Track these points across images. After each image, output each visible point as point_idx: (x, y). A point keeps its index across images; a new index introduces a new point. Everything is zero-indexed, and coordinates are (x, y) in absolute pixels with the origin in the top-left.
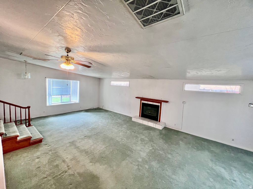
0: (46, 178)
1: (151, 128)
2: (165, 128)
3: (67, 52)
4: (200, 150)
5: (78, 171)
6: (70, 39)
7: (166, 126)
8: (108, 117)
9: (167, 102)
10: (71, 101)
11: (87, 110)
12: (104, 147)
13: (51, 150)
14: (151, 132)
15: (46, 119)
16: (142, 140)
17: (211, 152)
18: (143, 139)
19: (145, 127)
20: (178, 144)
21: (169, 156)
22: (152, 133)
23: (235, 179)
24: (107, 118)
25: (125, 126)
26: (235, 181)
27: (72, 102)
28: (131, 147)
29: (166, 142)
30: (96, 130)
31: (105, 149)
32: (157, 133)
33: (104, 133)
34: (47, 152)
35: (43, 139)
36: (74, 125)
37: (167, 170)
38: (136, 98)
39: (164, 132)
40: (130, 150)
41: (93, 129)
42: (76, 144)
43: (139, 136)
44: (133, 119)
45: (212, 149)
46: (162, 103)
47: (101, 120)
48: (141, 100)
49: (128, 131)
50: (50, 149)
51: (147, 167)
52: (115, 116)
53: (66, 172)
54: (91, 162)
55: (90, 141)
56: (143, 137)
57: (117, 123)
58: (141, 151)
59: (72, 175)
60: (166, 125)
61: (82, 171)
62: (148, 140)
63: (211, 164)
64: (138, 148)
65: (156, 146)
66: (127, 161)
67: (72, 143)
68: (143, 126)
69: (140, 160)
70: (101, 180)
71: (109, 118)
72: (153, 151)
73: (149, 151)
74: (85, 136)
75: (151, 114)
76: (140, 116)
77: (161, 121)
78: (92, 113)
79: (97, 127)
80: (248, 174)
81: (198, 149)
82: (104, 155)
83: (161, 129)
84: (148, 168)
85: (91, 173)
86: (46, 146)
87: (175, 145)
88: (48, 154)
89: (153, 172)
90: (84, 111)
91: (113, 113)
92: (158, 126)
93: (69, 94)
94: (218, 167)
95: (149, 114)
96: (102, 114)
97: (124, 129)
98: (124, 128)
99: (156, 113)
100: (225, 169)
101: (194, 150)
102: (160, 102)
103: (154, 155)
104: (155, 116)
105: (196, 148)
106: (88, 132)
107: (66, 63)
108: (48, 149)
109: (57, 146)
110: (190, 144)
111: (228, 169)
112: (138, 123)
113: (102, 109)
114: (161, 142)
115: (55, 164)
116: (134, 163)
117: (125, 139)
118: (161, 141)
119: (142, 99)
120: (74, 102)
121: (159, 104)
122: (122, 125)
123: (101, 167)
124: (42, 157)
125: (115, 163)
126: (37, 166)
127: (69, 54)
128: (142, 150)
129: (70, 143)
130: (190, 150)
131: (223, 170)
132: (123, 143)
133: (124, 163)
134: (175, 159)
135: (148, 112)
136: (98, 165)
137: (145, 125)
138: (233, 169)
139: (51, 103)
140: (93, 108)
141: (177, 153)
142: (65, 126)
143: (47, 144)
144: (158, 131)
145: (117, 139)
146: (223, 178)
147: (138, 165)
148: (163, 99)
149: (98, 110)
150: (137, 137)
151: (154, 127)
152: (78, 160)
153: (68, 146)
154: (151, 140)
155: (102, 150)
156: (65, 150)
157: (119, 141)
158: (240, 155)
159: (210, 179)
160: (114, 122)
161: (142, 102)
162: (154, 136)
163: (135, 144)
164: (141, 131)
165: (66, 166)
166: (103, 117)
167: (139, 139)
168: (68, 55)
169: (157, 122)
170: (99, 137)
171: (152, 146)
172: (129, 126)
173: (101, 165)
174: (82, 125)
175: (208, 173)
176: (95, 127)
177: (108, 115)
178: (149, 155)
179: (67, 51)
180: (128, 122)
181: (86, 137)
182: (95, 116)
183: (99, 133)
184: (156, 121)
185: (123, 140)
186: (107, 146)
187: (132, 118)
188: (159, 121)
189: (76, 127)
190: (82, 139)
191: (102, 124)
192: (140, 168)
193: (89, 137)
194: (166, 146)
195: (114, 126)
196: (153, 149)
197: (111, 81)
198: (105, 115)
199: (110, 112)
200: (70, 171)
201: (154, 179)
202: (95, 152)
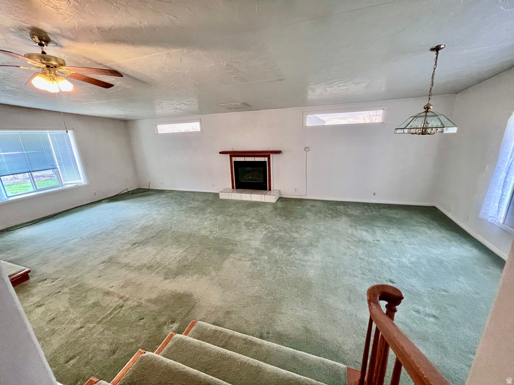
0: (81, 327)
1: (258, 204)
2: (281, 199)
3: (41, 45)
4: (335, 217)
5: (146, 298)
6: (52, 5)
7: (281, 196)
8: (169, 201)
9: (279, 152)
10: (64, 183)
11: (113, 198)
12: (182, 251)
13: (63, 286)
14: (259, 209)
15: (10, 235)
16: (248, 225)
17: (350, 216)
18: (248, 222)
19: (247, 204)
20: (303, 217)
21: (295, 235)
22: (261, 211)
23: (378, 238)
24: (168, 203)
25: (209, 210)
26: (378, 241)
27: (68, 186)
28: (232, 239)
29: (287, 218)
30: (153, 228)
31: (185, 253)
32: (269, 209)
33: (173, 230)
34: (58, 291)
35: (29, 271)
36: (98, 231)
37: (295, 253)
38: (220, 153)
39: (280, 205)
40: (230, 243)
41: (144, 229)
42: (120, 260)
43: (239, 220)
44: (222, 196)
45: (350, 213)
46: (271, 155)
47: (156, 210)
48: (231, 157)
49: (219, 217)
50: (62, 284)
51: (266, 258)
52: (183, 197)
53: (122, 307)
54: (166, 279)
55: (147, 248)
56: (248, 220)
57: (192, 207)
58: (250, 240)
59: (137, 306)
60: (282, 193)
61: (153, 296)
62: (257, 222)
63: (350, 231)
64: (245, 237)
65: (273, 227)
66: (232, 260)
67: (109, 262)
68: (242, 203)
69: (253, 252)
70: (195, 296)
71: (172, 203)
72: (270, 234)
73: (262, 236)
74: (134, 244)
75: (253, 180)
76: (233, 188)
77: (272, 189)
78: (128, 201)
79: (151, 223)
80: (391, 230)
81: (333, 217)
82: (186, 263)
83: (275, 202)
84: (269, 259)
85: (172, 293)
86: (46, 282)
87: (301, 219)
88: (60, 293)
89: (276, 262)
90: (107, 200)
91: (176, 193)
92: (268, 198)
93: (50, 167)
94: (360, 232)
95: (250, 180)
96: (153, 199)
97: (209, 215)
98: (209, 213)
99: (263, 176)
100: (367, 231)
101: (328, 219)
102: (267, 154)
103: (272, 240)
104: (262, 181)
105: (329, 216)
106: (135, 235)
107: (45, 74)
108: (54, 285)
109: (75, 276)
110: (320, 212)
111: (370, 231)
112: (231, 200)
113: (148, 190)
114: (279, 221)
115: (90, 302)
116: (244, 259)
117: (218, 229)
118: (278, 218)
119: (233, 154)
120: (74, 185)
121: (266, 159)
122: (202, 210)
123: (187, 279)
124: (48, 302)
125: (211, 268)
126: (48, 319)
127: (46, 49)
128: (251, 238)
129: (104, 262)
130: (322, 221)
131: (365, 234)
132: (215, 236)
133: (227, 264)
134: (304, 237)
135: (247, 178)
136: (180, 278)
137: (246, 202)
138: (376, 228)
139: (6, 197)
140: (126, 191)
141: (305, 229)
142: (72, 238)
143: (45, 278)
144: (271, 206)
145: (203, 232)
146: (365, 242)
147: (252, 260)
148: (271, 149)
149: (140, 192)
150: (237, 222)
151: (263, 201)
152: (138, 283)
153: (102, 268)
154: (263, 221)
155: (180, 256)
156: (100, 276)
157: (207, 235)
158: (382, 211)
159: (351, 247)
160: (184, 207)
161: (234, 159)
162: (265, 214)
163: (237, 232)
164: (243, 211)
165: (116, 299)
166: (158, 204)
167: (242, 224)
168: (44, 53)
169: (266, 191)
170: (164, 238)
171: (266, 229)
172: (217, 208)
173: (186, 278)
174: (115, 227)
175: (348, 241)
176: (149, 224)
177: (166, 198)
178: (264, 242)
179: (38, 41)
180: (212, 202)
181: (137, 245)
182: (138, 205)
183: (160, 231)
184: (264, 191)
185: (215, 232)
186: (187, 249)
187: (220, 194)
188: (270, 190)
189: (102, 233)
190: (128, 249)
191: (162, 216)
192: (255, 261)
193: (144, 243)
194: (287, 224)
195: (187, 215)
196: (269, 232)
197: (155, 124)
198: (160, 199)
199: (170, 193)
200: (129, 303)
201: (279, 269)
202: (167, 263)
